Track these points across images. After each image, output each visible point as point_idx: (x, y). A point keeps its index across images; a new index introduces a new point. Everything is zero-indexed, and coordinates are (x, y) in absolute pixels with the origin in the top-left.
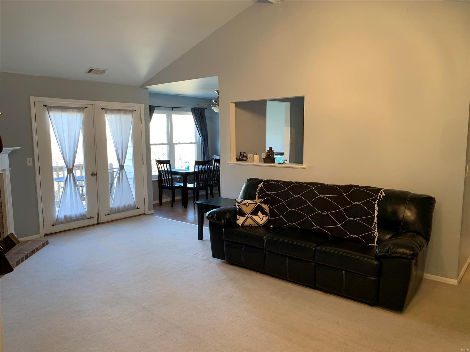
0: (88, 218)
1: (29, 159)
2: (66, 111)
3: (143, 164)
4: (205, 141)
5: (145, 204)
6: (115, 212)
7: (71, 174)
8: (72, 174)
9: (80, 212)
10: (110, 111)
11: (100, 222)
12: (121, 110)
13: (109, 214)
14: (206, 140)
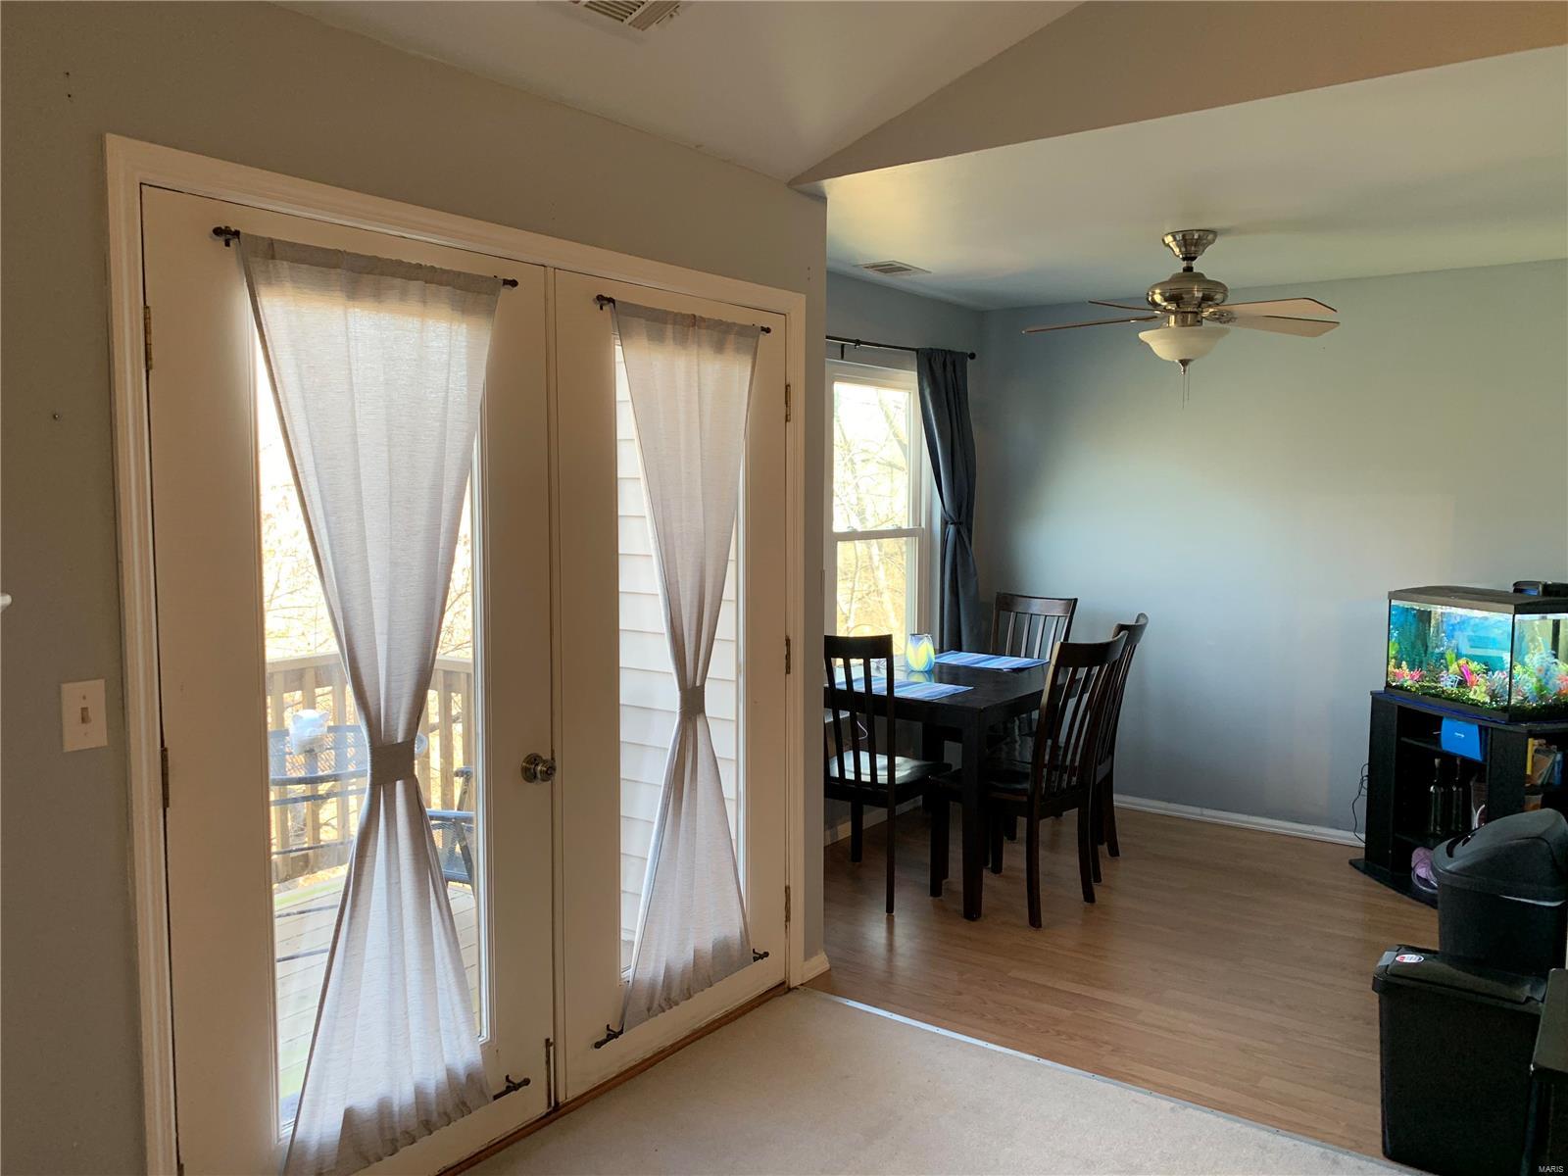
0: (496, 1097)
1: (85, 694)
2: (378, 295)
3: (788, 672)
4: (960, 523)
5: (788, 919)
6: (649, 1010)
7: (399, 785)
8: (406, 791)
9: (448, 1059)
10: (643, 321)
11: (561, 1099)
12: (703, 319)
13: (612, 1035)
14: (963, 517)
